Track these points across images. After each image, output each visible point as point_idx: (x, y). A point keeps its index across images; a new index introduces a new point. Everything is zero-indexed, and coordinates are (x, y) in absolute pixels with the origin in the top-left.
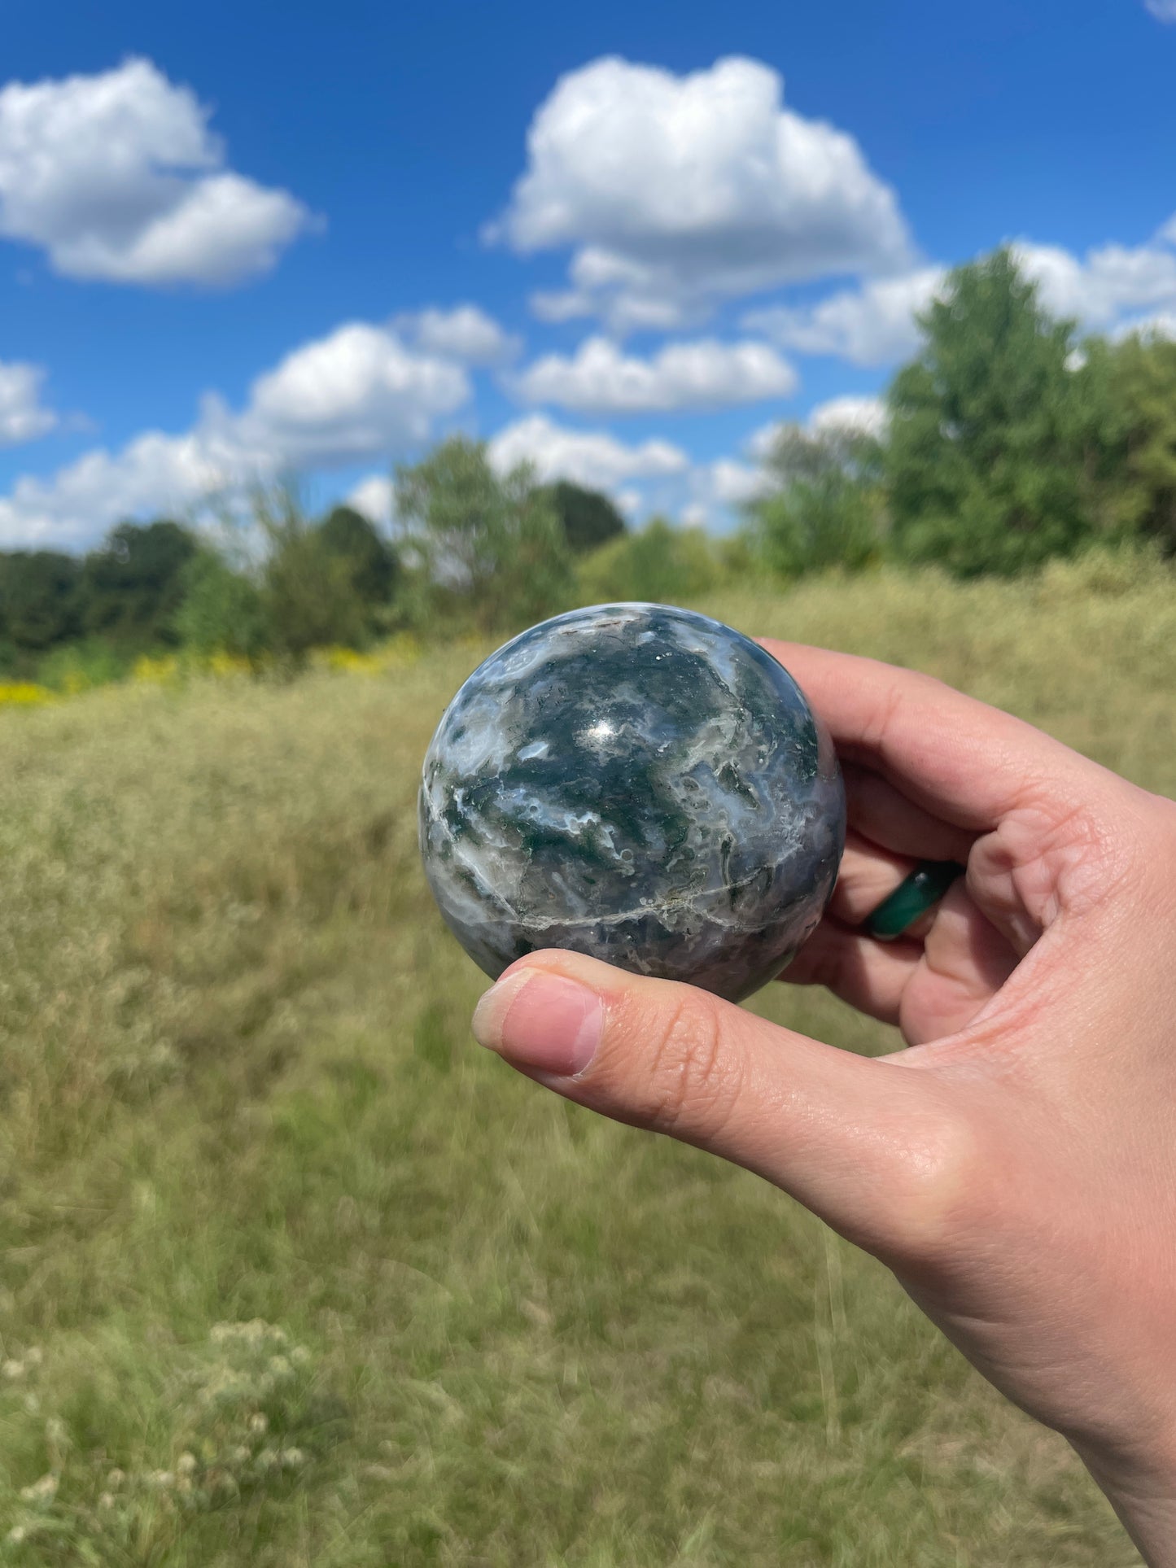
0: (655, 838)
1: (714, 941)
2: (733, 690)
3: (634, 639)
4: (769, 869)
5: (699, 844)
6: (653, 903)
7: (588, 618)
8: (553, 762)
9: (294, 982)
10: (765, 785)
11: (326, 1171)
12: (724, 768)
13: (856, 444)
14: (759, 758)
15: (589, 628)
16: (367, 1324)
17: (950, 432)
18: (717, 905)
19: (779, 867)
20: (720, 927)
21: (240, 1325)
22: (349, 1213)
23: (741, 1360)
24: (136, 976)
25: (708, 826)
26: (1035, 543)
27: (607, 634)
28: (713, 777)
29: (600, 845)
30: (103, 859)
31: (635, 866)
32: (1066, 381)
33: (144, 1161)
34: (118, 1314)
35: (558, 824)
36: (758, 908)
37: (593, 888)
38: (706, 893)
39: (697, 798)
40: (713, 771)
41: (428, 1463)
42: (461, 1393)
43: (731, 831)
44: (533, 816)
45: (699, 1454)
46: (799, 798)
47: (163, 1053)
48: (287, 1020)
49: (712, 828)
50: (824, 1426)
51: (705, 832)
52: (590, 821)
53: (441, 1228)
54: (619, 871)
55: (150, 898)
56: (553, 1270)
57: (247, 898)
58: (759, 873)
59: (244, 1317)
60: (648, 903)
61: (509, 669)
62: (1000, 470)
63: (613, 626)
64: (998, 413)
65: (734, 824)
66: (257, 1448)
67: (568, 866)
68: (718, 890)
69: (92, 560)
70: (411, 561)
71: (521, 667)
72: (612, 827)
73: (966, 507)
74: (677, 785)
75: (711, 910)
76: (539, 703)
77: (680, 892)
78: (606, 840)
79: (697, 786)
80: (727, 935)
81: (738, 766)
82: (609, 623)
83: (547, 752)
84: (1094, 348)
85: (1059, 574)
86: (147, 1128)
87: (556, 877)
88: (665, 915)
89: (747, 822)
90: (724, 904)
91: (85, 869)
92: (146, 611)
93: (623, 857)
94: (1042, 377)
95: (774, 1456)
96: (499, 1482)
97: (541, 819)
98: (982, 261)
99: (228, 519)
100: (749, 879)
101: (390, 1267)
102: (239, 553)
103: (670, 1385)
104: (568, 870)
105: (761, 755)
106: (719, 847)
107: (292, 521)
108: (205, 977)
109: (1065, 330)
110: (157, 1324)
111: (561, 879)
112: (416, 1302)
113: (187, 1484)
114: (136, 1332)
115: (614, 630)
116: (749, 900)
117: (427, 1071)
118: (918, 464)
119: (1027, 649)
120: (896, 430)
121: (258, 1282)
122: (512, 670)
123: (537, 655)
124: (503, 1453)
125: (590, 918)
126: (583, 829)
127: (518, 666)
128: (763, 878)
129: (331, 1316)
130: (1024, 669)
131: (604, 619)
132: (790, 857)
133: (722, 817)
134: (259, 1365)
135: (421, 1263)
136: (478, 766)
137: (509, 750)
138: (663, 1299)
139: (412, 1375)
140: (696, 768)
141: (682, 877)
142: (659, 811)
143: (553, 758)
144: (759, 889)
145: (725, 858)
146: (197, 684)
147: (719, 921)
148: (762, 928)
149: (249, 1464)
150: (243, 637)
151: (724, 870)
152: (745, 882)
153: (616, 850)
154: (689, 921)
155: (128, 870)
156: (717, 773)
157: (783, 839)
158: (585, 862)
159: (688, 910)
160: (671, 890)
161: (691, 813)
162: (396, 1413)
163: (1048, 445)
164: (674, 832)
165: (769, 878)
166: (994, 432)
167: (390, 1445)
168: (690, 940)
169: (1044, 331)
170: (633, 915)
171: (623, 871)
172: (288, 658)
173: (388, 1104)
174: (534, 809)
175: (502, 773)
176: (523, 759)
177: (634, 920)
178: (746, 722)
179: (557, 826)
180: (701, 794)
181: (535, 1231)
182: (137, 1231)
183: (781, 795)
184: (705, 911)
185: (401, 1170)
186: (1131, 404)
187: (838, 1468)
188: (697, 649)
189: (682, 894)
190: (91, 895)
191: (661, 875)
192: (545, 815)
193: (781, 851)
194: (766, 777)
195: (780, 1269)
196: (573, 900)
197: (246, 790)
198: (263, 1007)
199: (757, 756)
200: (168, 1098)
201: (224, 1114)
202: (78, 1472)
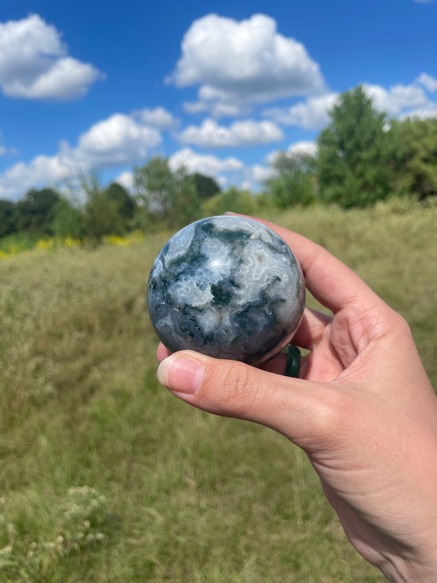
9: (98, 361)
11: (111, 431)
13: (306, 159)
16: (127, 487)
17: (340, 154)
21: (79, 488)
22: (120, 446)
23: (266, 497)
24: (38, 359)
26: (372, 195)
30: (25, 316)
32: (383, 135)
33: (43, 429)
34: (34, 485)
41: (150, 538)
42: (162, 512)
45: (250, 532)
47: (49, 388)
48: (96, 375)
50: (296, 521)
53: (154, 451)
55: (44, 330)
56: (196, 466)
57: (80, 329)
59: (81, 485)
62: (359, 168)
64: (358, 147)
66: (86, 533)
69: (20, 203)
70: (140, 203)
73: (347, 182)
84: (393, 123)
85: (381, 207)
86: (44, 416)
91: (19, 319)
92: (40, 223)
94: (374, 134)
95: (278, 532)
96: (177, 544)
98: (352, 91)
99: (71, 187)
101: (135, 466)
102: (76, 200)
103: (240, 507)
107: (95, 188)
108: (64, 359)
109: (382, 116)
110: (48, 488)
112: (145, 479)
113: (60, 547)
114: (41, 491)
117: (149, 393)
118: (328, 166)
119: (370, 235)
120: (321, 153)
121: (86, 472)
124: (178, 533)
129: (114, 484)
130: (368, 242)
134: (86, 503)
135: (147, 464)
138: (236, 476)
139: (144, 505)
146: (60, 250)
149: (83, 539)
150: (77, 232)
155: (35, 320)
162: (138, 520)
163: (377, 159)
166: (357, 154)
167: (136, 531)
169: (375, 117)
172: (94, 240)
173: (134, 405)
181: (189, 451)
182: (40, 454)
185: (139, 430)
186: (407, 143)
187: (302, 536)
190: (21, 329)
195: (280, 464)
197: (79, 289)
198: (87, 369)
200: (52, 404)
201: (73, 410)
202: (20, 543)
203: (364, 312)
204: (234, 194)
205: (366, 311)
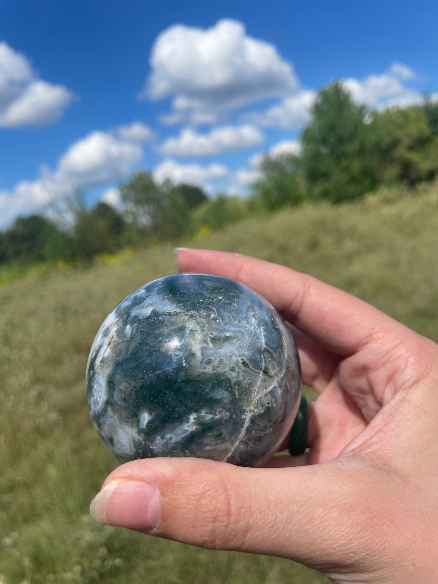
0: (222, 394)
1: (278, 394)
2: (178, 310)
3: (125, 337)
4: (265, 350)
5: (236, 376)
6: (247, 413)
7: (101, 346)
8: (155, 415)
10: (229, 327)
12: (210, 341)
13: (292, 159)
14: (216, 321)
15: (106, 350)
17: (324, 151)
18: (266, 384)
19: (266, 344)
20: (275, 387)
24: (39, 388)
25: (231, 366)
26: (359, 188)
27: (115, 346)
28: (212, 349)
29: (207, 421)
30: (23, 344)
31: (227, 411)
32: (365, 128)
33: (50, 457)
34: (46, 516)
35: (185, 433)
36: (277, 364)
37: (223, 436)
38: (258, 386)
39: (216, 363)
40: (209, 347)
41: (170, 558)
43: (240, 356)
44: (173, 441)
46: (243, 314)
47: (53, 416)
49: (233, 365)
51: (233, 369)
52: (194, 419)
54: (224, 420)
55: (43, 357)
58: (263, 355)
60: (246, 415)
61: (98, 399)
62: (344, 163)
63: (113, 340)
64: (341, 141)
65: (237, 353)
66: (104, 560)
67: (206, 440)
68: (260, 379)
69: (8, 232)
70: (129, 220)
71: (101, 394)
72: (203, 411)
73: (333, 178)
74: (205, 368)
75: (266, 388)
76: (124, 401)
77: (251, 397)
78: (207, 416)
79: (210, 359)
80: (280, 386)
81: (214, 334)
82: (110, 340)
83: (149, 415)
84: (375, 114)
86: (50, 444)
87: (207, 448)
88: (256, 410)
89: (240, 347)
90: (267, 379)
91: (16, 348)
92: (31, 249)
93: (219, 414)
94: (356, 127)
97: (177, 439)
98: (328, 85)
99: (58, 211)
100: (264, 361)
102: (64, 223)
104: (208, 442)
105: (215, 319)
106: (243, 367)
108: (66, 384)
110: (61, 517)
111: (210, 447)
113: (79, 577)
114: (53, 520)
115: (115, 341)
116: (271, 367)
118: (314, 164)
120: (305, 152)
122: (100, 397)
123: (101, 383)
125: (235, 444)
126: (195, 424)
127: (100, 394)
128: (267, 355)
131: (107, 341)
132: (265, 336)
133: (231, 357)
134: (101, 530)
136: (133, 446)
137: (136, 430)
140: (202, 354)
141: (245, 393)
142: (210, 384)
143: (153, 414)
144: (269, 359)
145: (249, 367)
146: (53, 275)
147: (272, 387)
148: (285, 367)
149: (101, 566)
150: (68, 254)
151: (253, 371)
152: (264, 364)
153: (215, 415)
154: (265, 400)
155: (33, 347)
156: (211, 345)
157: (256, 334)
158: (210, 432)
159: (260, 398)
160: (247, 401)
161: (221, 370)
163: (361, 152)
164: (224, 384)
165: (268, 351)
166: (340, 149)
167: (154, 553)
168: (272, 405)
169: (354, 110)
170: (247, 424)
171: (225, 418)
174: (170, 439)
175: (144, 440)
176: (144, 427)
177: (248, 425)
178: (197, 316)
179: (186, 434)
180: (216, 359)
182: (50, 483)
183: (237, 322)
184: (265, 391)
186: (390, 133)
188: (150, 312)
189: (252, 397)
190: (20, 358)
191: (238, 401)
192: (177, 436)
193: (260, 338)
194: (226, 324)
196: (222, 446)
197: (76, 312)
199: (214, 321)
200: (57, 432)
201: (78, 435)
202: (37, 577)
203: (387, 353)
204: (222, 201)
205: (390, 351)
